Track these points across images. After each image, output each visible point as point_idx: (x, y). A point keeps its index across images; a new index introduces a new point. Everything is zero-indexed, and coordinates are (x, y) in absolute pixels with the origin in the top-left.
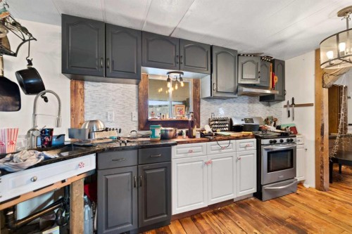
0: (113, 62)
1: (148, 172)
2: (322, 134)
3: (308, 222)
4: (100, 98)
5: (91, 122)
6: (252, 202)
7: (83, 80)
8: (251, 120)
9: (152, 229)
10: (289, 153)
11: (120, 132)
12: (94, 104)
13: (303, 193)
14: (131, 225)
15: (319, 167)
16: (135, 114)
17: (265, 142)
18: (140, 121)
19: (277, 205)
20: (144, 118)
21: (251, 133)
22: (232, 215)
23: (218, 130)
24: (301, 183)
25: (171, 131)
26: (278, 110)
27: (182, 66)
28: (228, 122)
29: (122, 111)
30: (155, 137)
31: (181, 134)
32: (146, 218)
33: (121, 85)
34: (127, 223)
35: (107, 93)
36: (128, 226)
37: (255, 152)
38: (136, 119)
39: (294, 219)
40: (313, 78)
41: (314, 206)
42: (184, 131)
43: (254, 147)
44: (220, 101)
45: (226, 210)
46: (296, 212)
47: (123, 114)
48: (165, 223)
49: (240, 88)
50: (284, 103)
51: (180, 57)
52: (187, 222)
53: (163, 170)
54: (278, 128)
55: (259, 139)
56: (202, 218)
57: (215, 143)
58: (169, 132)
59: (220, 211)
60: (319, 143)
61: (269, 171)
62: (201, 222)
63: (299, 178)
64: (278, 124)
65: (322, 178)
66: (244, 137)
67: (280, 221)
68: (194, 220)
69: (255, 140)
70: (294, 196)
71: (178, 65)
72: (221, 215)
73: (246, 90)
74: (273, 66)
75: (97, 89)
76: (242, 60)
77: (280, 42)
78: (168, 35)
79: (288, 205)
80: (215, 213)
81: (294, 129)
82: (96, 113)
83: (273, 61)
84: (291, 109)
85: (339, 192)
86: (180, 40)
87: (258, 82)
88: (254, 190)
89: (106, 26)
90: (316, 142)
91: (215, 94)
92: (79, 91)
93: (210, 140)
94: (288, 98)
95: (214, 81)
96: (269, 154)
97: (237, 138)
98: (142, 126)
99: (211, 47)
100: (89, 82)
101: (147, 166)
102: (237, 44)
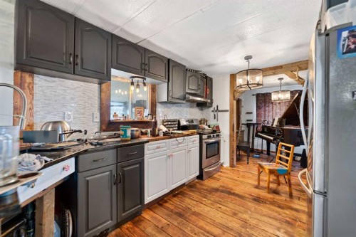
0: (82, 60)
1: (125, 169)
2: (233, 130)
3: (230, 186)
4: (55, 95)
5: (55, 123)
6: (196, 182)
7: (32, 73)
8: (192, 121)
9: (128, 221)
10: (216, 145)
11: (86, 133)
12: (47, 102)
13: (224, 171)
14: (110, 222)
15: (231, 152)
16: (97, 115)
17: (204, 137)
18: (102, 122)
19: (212, 181)
20: (107, 119)
21: (195, 131)
22: (187, 194)
23: (171, 129)
24: (222, 165)
25: (137, 131)
26: (208, 114)
27: (147, 72)
28: (177, 123)
29: (82, 111)
30: (126, 137)
31: (146, 134)
32: (124, 211)
33: (82, 83)
34: (108, 221)
35: (65, 90)
36: (108, 223)
37: (198, 145)
38: (98, 120)
39: (223, 187)
40: (228, 93)
41: (231, 177)
42: (149, 130)
43: (198, 141)
44: (171, 105)
45: (181, 192)
46: (223, 182)
47: (84, 114)
48: (138, 214)
49: (187, 96)
50: (212, 109)
51: (145, 65)
52: (155, 208)
53: (138, 166)
54: (209, 126)
55: (201, 135)
56: (166, 202)
57: (175, 139)
58: (135, 132)
59: (178, 194)
60: (231, 136)
61: (207, 158)
62: (167, 205)
63: (221, 161)
64: (208, 124)
65: (233, 159)
66: (192, 134)
67: (216, 190)
68: (161, 205)
69: (198, 136)
70: (219, 173)
71: (143, 71)
72: (180, 196)
73: (191, 97)
74: (206, 81)
75: (53, 84)
76: (189, 74)
77: (211, 65)
78: (135, 42)
79: (218, 180)
80: (175, 196)
81: (218, 127)
82: (49, 113)
83: (206, 78)
84: (216, 113)
85: (241, 167)
86: (145, 49)
87: (198, 92)
88: (198, 174)
89: (76, 21)
90: (230, 135)
91: (170, 100)
92: (26, 85)
93: (171, 138)
94: (214, 105)
95: (170, 89)
96: (207, 145)
97: (188, 135)
98: (104, 127)
99: (169, 60)
100: (41, 76)
101: (125, 163)
102: (183, 59)
